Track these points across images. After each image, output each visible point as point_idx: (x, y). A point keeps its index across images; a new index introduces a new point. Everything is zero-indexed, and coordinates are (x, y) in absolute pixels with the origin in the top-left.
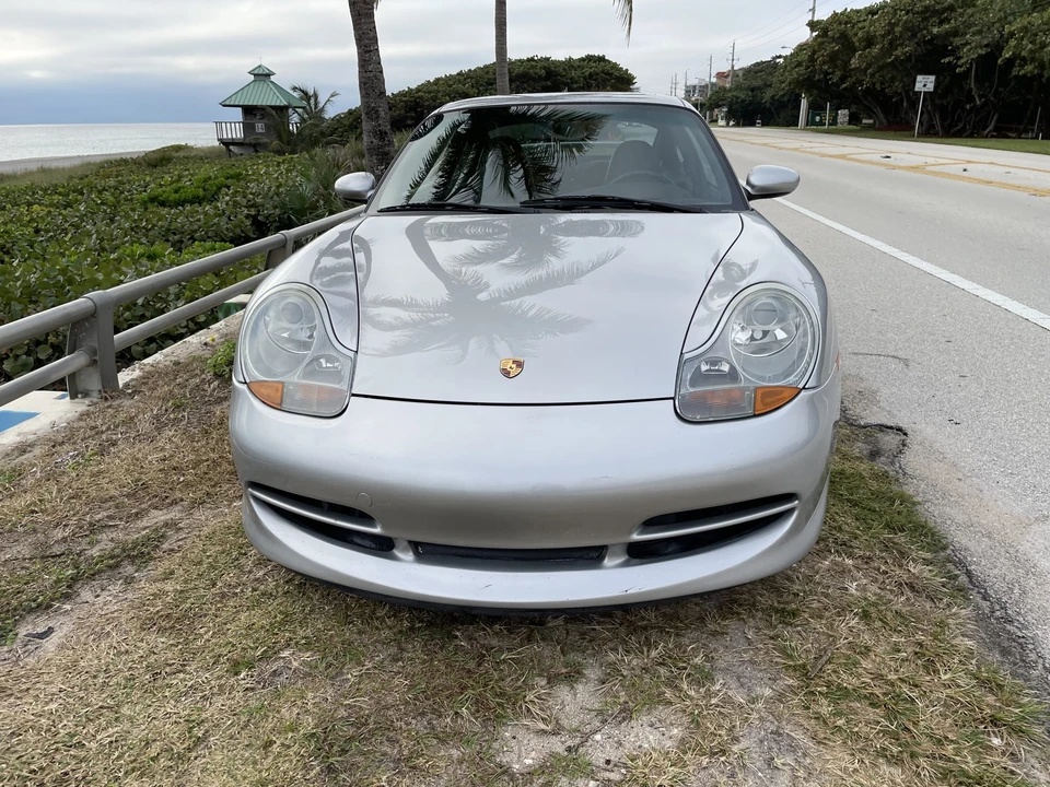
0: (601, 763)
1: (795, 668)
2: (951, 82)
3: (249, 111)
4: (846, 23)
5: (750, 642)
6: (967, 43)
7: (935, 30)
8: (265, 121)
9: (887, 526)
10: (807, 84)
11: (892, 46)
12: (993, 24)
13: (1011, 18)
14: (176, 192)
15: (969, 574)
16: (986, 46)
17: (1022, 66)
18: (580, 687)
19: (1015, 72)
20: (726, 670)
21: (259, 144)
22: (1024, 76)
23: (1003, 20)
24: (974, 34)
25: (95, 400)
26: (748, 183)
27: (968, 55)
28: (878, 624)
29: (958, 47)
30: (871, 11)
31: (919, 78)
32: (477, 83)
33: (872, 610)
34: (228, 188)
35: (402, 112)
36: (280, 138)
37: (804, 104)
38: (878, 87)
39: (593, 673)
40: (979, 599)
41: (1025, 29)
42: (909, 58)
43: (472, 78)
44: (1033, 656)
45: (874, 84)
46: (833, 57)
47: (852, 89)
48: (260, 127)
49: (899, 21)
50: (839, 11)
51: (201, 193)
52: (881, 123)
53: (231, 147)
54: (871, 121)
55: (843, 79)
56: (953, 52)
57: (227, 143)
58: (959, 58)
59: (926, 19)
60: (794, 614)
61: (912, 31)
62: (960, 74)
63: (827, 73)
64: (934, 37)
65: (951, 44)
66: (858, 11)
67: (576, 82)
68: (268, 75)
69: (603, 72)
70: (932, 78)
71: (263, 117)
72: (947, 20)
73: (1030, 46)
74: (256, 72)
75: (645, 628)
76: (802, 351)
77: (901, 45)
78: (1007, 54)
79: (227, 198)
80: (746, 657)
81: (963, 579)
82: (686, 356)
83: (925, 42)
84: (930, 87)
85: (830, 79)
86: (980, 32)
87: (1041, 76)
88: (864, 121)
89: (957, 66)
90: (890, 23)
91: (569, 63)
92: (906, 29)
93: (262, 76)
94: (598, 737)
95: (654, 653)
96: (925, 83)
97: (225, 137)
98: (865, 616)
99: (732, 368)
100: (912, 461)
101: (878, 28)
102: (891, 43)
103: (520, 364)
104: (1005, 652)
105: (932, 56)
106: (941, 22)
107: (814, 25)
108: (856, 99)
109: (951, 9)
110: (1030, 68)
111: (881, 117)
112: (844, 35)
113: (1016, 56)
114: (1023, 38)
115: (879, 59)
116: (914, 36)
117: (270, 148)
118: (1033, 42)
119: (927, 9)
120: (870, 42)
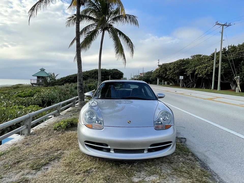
0: (148, 181)
1: (174, 169)
2: (186, 78)
3: (38, 77)
4: (165, 66)
5: (166, 166)
6: (189, 70)
7: (182, 68)
8: (42, 79)
9: (185, 151)
10: (159, 76)
11: (175, 70)
12: (193, 67)
14: (24, 94)
15: (198, 158)
16: (192, 71)
17: (199, 75)
18: (142, 173)
19: (198, 76)
20: (164, 170)
21: (40, 84)
22: (200, 77)
23: (195, 66)
24: (190, 69)
25: (26, 136)
26: (157, 96)
27: (189, 72)
28: (185, 164)
30: (170, 64)
31: (180, 76)
32: (90, 73)
33: (184, 162)
34: (36, 94)
36: (45, 83)
37: (158, 80)
38: (172, 78)
39: (143, 171)
40: (200, 161)
42: (178, 73)
44: (209, 168)
45: (172, 77)
46: (163, 72)
47: (167, 78)
48: (41, 81)
51: (30, 94)
52: (173, 85)
53: (33, 85)
54: (172, 84)
55: (165, 76)
56: (186, 72)
57: (32, 84)
58: (187, 73)
59: (180, 66)
60: (172, 163)
61: (178, 68)
62: (188, 76)
63: (162, 75)
65: (186, 70)
66: (167, 64)
67: (111, 74)
68: (44, 70)
69: (117, 72)
70: (183, 77)
72: (184, 66)
73: (200, 71)
74: (41, 69)
75: (150, 165)
76: (171, 120)
77: (176, 70)
78: (196, 73)
79: (36, 96)
80: (166, 168)
81: (197, 159)
82: (155, 121)
83: (181, 70)
84: (183, 78)
86: (191, 68)
87: (203, 77)
88: (170, 84)
89: (187, 75)
90: (174, 66)
91: (110, 70)
93: (43, 70)
94: (146, 178)
95: (152, 168)
96: (181, 78)
97: (32, 83)
98: (183, 163)
99: (161, 122)
100: (187, 143)
101: (172, 67)
102: (174, 70)
103: (130, 121)
104: (205, 168)
105: (182, 73)
106: (183, 66)
107: (159, 66)
108: (168, 80)
109: (185, 64)
110: (201, 75)
111: (174, 83)
112: (165, 68)
113: (198, 73)
114: (199, 70)
115: (172, 72)
116: (179, 69)
117: (44, 85)
118: (201, 71)
119: (180, 64)
120: (170, 69)
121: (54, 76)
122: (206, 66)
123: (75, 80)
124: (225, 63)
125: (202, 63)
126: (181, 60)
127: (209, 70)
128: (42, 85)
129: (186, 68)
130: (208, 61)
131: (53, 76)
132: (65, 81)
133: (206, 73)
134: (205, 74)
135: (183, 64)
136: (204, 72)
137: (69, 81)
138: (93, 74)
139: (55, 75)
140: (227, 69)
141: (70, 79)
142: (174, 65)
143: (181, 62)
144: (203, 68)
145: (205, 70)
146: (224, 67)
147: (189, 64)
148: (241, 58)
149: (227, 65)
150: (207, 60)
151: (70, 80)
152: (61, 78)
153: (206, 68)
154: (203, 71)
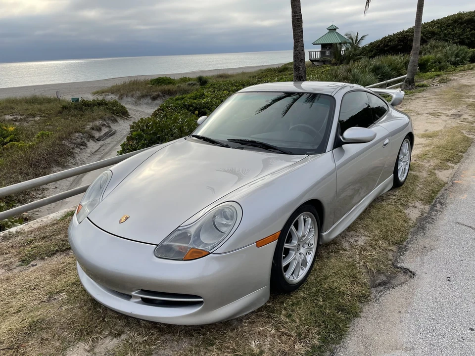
3: (324, 46)
8: (330, 50)
18: (115, 340)
21: (326, 61)
32: (441, 26)
35: (396, 43)
36: (335, 57)
39: (123, 337)
43: (438, 23)
48: (328, 53)
53: (314, 63)
57: (313, 61)
68: (335, 29)
71: (330, 48)
74: (330, 28)
82: (180, 228)
93: (332, 30)
97: (312, 58)
100: (393, 293)
117: (332, 62)
121: (357, 39)
123: (401, 45)
128: (330, 62)
131: (354, 39)
132: (377, 50)
137: (386, 49)
138: (447, 26)
139: (359, 38)
141: (387, 46)
151: (389, 46)
152: (371, 44)
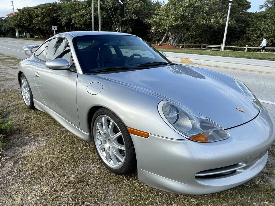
2: (60, 28)
4: (29, 10)
6: (63, 19)
7: (54, 15)
10: (18, 26)
11: (44, 18)
12: (68, 15)
13: (71, 13)
16: (67, 20)
19: (75, 26)
23: (70, 14)
24: (64, 17)
27: (64, 22)
29: (61, 19)
30: (36, 8)
31: (53, 26)
37: (17, 31)
38: (41, 28)
41: (76, 16)
42: (48, 21)
46: (27, 19)
47: (32, 27)
49: (44, 12)
50: (26, 7)
52: (41, 37)
54: (38, 37)
55: (30, 25)
56: (60, 21)
58: (62, 22)
59: (51, 12)
61: (48, 14)
63: (24, 24)
64: (54, 16)
65: (59, 18)
66: (31, 8)
70: (56, 27)
72: (57, 13)
77: (46, 18)
78: (73, 22)
83: (53, 18)
85: (25, 25)
86: (65, 16)
87: (81, 27)
88: (36, 37)
89: (61, 24)
90: (42, 12)
92: (46, 14)
96: (54, 28)
101: (39, 13)
105: (55, 21)
106: (55, 13)
107: (19, 10)
108: (33, 31)
109: (56, 10)
110: (79, 25)
111: (41, 35)
112: (29, 14)
113: (75, 23)
114: (75, 18)
115: (40, 21)
116: (49, 16)
118: (78, 20)
119: (50, 9)
120: (37, 16)
122: (83, 14)
124: (103, 12)
125: (76, 10)
126: (50, 4)
127: (88, 20)
129: (59, 16)
130: (84, 7)
133: (85, 23)
134: (83, 24)
135: (53, 9)
136: (82, 22)
140: (105, 18)
142: (43, 10)
143: (50, 6)
144: (80, 16)
145: (83, 19)
146: (103, 16)
147: (62, 10)
148: (117, 6)
149: (105, 15)
150: (82, 7)
153: (83, 17)
154: (80, 21)
